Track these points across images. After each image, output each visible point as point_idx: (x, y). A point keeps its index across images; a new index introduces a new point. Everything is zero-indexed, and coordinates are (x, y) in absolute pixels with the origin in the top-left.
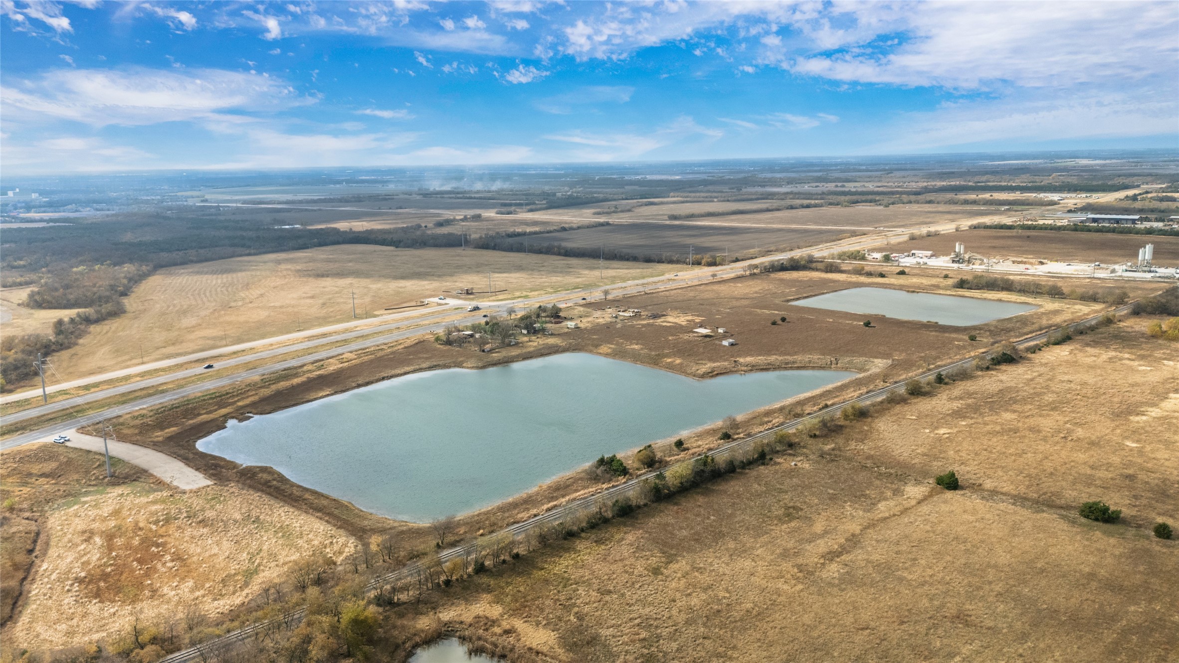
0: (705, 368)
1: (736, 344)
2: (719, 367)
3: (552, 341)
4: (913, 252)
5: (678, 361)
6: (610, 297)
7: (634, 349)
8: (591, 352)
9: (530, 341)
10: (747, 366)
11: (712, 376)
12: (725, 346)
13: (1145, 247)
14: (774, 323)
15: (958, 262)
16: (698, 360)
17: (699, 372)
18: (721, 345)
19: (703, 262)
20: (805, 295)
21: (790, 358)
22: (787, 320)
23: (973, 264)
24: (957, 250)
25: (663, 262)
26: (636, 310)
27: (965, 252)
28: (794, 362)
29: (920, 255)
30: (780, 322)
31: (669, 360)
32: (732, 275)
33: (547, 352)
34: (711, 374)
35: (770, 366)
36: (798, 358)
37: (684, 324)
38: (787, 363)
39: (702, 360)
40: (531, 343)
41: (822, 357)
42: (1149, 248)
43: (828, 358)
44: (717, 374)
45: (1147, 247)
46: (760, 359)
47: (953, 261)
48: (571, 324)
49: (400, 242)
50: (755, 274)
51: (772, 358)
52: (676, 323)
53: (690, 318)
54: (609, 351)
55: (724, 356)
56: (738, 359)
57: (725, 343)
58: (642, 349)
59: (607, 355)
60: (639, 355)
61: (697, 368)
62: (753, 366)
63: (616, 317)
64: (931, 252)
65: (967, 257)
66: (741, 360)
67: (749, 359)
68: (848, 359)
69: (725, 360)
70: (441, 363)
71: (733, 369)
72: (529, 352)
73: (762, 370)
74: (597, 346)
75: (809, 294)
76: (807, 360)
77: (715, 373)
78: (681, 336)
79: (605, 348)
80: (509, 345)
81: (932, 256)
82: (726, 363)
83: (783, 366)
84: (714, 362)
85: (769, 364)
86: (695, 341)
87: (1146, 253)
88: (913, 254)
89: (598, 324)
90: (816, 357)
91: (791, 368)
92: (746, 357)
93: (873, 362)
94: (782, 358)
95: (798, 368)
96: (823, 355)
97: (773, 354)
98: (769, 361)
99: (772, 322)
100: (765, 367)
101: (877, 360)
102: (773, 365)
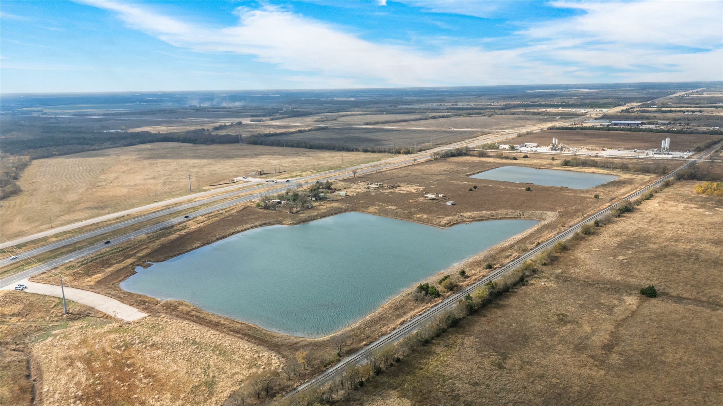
0: (445, 220)
1: (455, 204)
2: (452, 219)
3: (335, 205)
4: (526, 144)
5: (425, 216)
6: (357, 175)
7: (392, 209)
8: (363, 211)
9: (320, 205)
10: (469, 218)
11: (450, 226)
12: (449, 206)
13: (665, 140)
14: (471, 190)
15: (555, 150)
16: (438, 215)
17: (441, 223)
18: (446, 205)
19: (402, 152)
20: (476, 172)
21: (494, 213)
22: (478, 188)
23: (564, 151)
24: (554, 142)
25: (375, 152)
26: (379, 183)
27: (559, 144)
28: (497, 215)
29: (530, 146)
30: (473, 189)
31: (419, 216)
32: (424, 160)
33: (335, 212)
34: (449, 225)
35: (483, 218)
36: (499, 212)
37: (414, 191)
38: (493, 216)
39: (440, 215)
40: (321, 207)
41: (513, 211)
43: (518, 212)
44: (453, 224)
45: (667, 139)
46: (476, 214)
47: (552, 149)
48: (343, 193)
49: (196, 140)
50: (437, 159)
51: (483, 213)
52: (409, 191)
53: (416, 188)
54: (375, 210)
55: (452, 212)
56: (462, 214)
57: (449, 203)
58: (397, 209)
59: (374, 213)
60: (397, 213)
61: (440, 220)
62: (473, 218)
63: (368, 188)
64: (537, 144)
65: (560, 146)
66: (465, 214)
67: (469, 214)
68: (530, 212)
69: (455, 215)
70: (267, 221)
71: (462, 221)
72: (323, 213)
73: (479, 220)
74: (366, 208)
75: (479, 171)
76: (505, 213)
77: (452, 223)
78: (417, 199)
79: (372, 209)
80: (308, 208)
81: (537, 146)
82: (456, 217)
83: (491, 218)
84: (449, 216)
85: (482, 217)
86: (429, 203)
87: (666, 143)
88: (526, 145)
89: (359, 193)
90: (510, 211)
91: (496, 219)
92: (466, 212)
93: (546, 213)
94: (488, 213)
95: (501, 218)
96: (514, 210)
97: (483, 210)
98: (482, 215)
99: (469, 189)
100: (480, 219)
101: (548, 212)
102: (485, 217)
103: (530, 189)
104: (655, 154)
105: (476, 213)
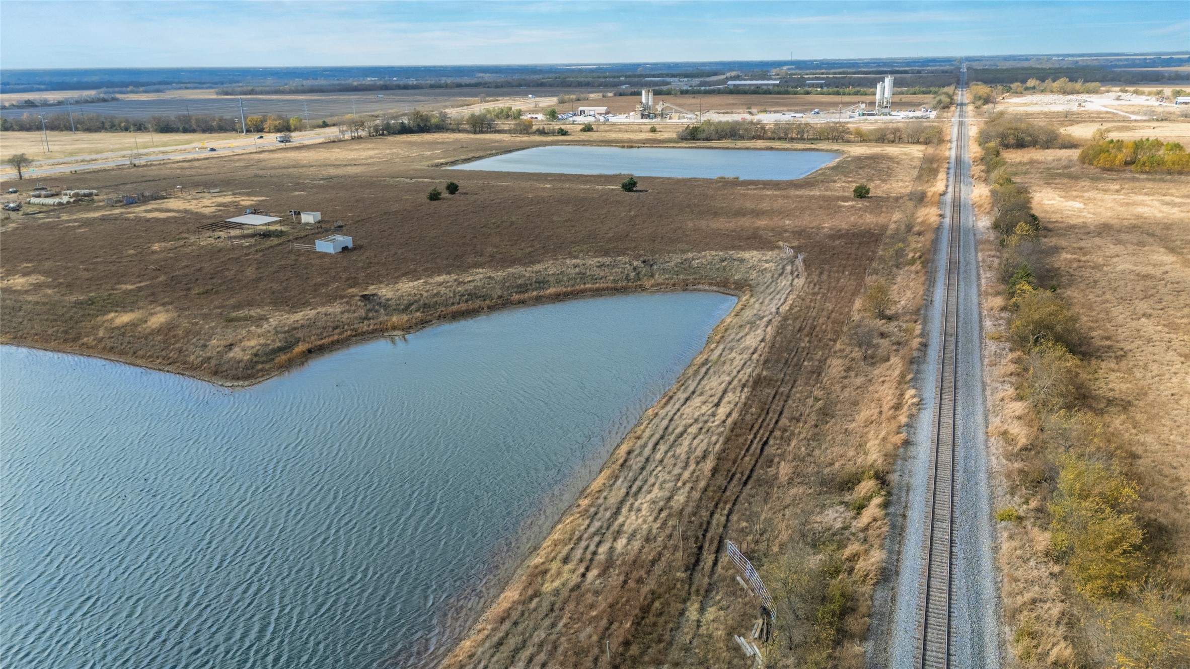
1: (354, 249)
2: (311, 324)
4: (581, 108)
5: (159, 318)
10: (406, 308)
11: (288, 366)
12: (324, 255)
13: (883, 83)
14: (435, 196)
15: (648, 116)
16: (238, 307)
17: (236, 352)
18: (312, 253)
20: (463, 157)
21: (526, 272)
22: (460, 190)
23: (670, 118)
24: (644, 101)
27: (655, 103)
28: (542, 283)
29: (592, 113)
30: (445, 194)
31: (125, 318)
32: (321, 140)
34: (283, 358)
35: (478, 303)
36: (548, 267)
37: (207, 211)
38: (523, 288)
39: (251, 304)
41: (607, 260)
42: (888, 81)
43: (626, 263)
44: (310, 353)
45: (886, 80)
46: (440, 283)
47: (643, 116)
50: (360, 138)
51: (478, 277)
52: (186, 211)
53: (228, 199)
55: (325, 284)
56: (371, 290)
57: (326, 246)
58: (38, 287)
61: (230, 337)
62: (426, 307)
64: (605, 108)
65: (659, 108)
66: (385, 292)
67: (407, 287)
68: (677, 259)
69: (332, 298)
71: (363, 326)
73: (456, 316)
75: (471, 155)
76: (573, 271)
77: (301, 348)
78: (192, 239)
81: (607, 113)
82: (336, 309)
83: (516, 297)
84: (295, 306)
85: (472, 296)
86: (233, 249)
87: (885, 89)
88: (582, 112)
90: (592, 262)
91: (538, 300)
92: (396, 280)
93: (742, 261)
94: (500, 274)
95: (558, 298)
96: (606, 253)
97: (476, 265)
98: (469, 287)
99: (427, 194)
100: (463, 307)
101: (747, 255)
102: (484, 298)
103: (634, 184)
104: (864, 115)
105: (440, 279)
